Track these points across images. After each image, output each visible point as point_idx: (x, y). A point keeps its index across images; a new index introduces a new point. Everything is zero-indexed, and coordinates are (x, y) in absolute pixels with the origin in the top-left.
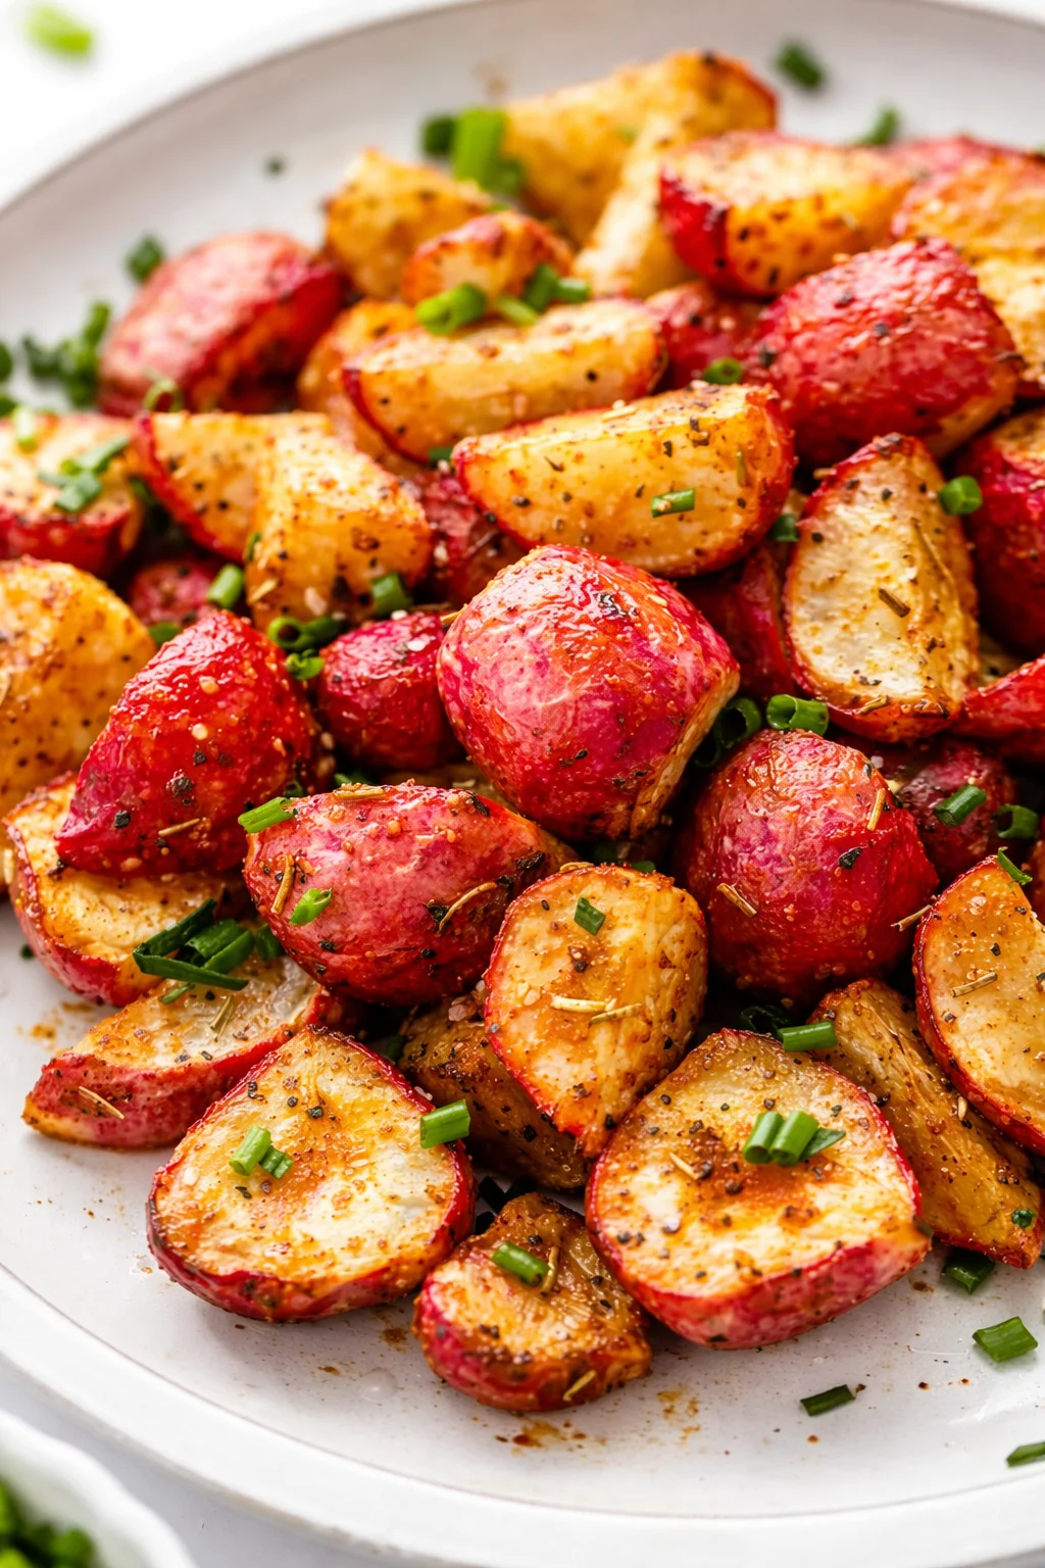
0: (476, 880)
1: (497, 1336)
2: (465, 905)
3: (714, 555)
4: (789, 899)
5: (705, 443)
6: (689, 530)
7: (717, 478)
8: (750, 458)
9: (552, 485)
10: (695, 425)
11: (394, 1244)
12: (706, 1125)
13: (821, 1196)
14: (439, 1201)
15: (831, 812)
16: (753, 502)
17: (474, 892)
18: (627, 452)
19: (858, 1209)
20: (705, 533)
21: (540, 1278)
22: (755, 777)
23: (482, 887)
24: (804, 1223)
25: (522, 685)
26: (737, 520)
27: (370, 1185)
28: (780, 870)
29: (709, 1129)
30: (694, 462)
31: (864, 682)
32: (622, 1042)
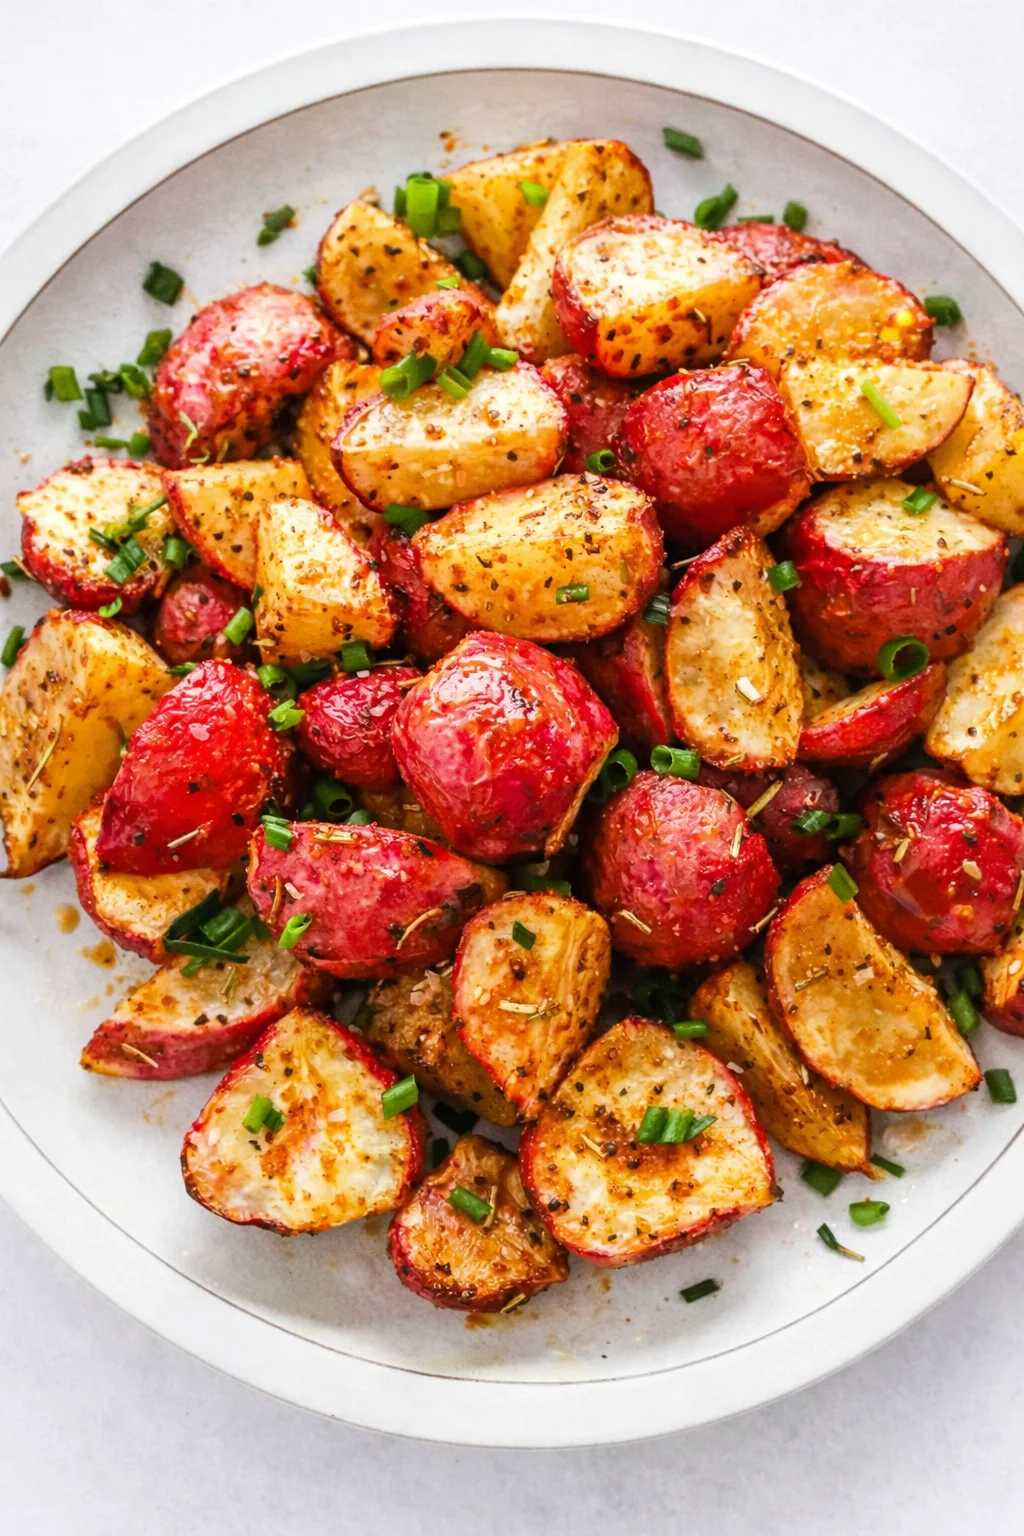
0: (426, 906)
1: (448, 1273)
2: (417, 928)
3: (602, 630)
4: (674, 921)
5: (597, 551)
6: (584, 611)
7: (605, 575)
8: (629, 561)
9: (484, 577)
10: (588, 538)
11: (369, 1202)
12: (608, 1110)
13: (701, 1169)
14: (401, 1163)
15: (702, 853)
16: (632, 593)
17: (422, 918)
18: (540, 555)
19: (727, 1180)
20: (597, 614)
21: (484, 1218)
22: (640, 825)
23: (432, 912)
24: (687, 1194)
25: (453, 767)
26: (620, 606)
27: (347, 1146)
28: (666, 900)
29: (612, 1114)
30: (587, 563)
31: (727, 739)
32: (551, 1032)
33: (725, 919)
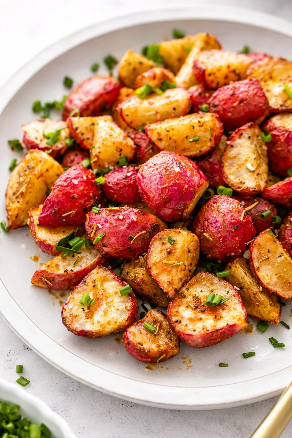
0: (141, 231)
1: (142, 345)
2: (138, 237)
3: (203, 152)
4: (220, 237)
5: (202, 126)
6: (198, 146)
7: (204, 134)
8: (212, 130)
9: (167, 135)
10: (199, 122)
11: (118, 322)
12: (197, 296)
13: (224, 314)
14: (129, 310)
15: (232, 216)
16: (213, 139)
17: (140, 233)
18: (184, 128)
19: (232, 316)
20: (202, 147)
21: (154, 331)
22: (214, 207)
23: (143, 232)
24: (219, 319)
25: (156, 182)
26: (209, 144)
27: (112, 307)
28: (219, 230)
29: (198, 297)
30: (199, 130)
31: (241, 182)
32: (179, 271)
33: (237, 238)
